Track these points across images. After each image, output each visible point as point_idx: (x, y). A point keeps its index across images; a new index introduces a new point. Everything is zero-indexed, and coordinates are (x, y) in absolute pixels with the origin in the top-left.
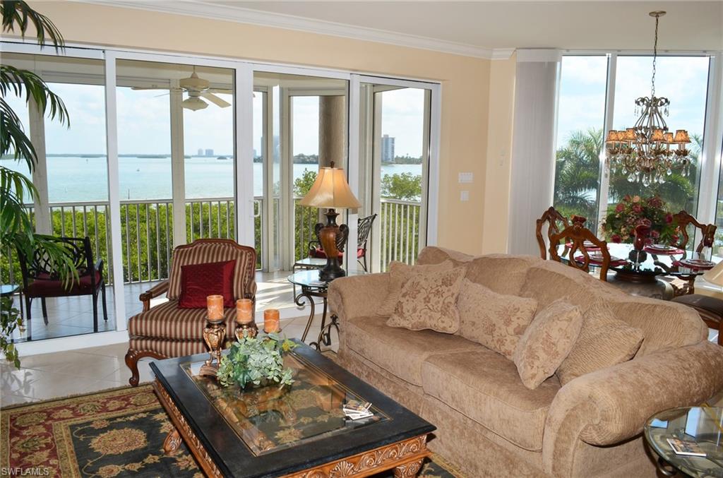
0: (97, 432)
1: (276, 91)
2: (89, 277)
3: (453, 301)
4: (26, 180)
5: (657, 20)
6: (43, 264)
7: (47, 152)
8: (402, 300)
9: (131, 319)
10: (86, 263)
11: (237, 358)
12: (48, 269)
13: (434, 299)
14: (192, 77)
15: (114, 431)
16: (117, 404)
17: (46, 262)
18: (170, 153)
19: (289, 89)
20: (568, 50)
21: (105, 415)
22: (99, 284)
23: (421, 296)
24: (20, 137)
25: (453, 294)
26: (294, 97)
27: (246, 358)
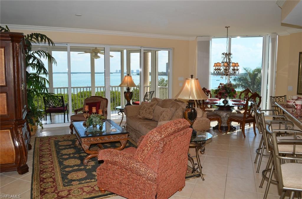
0: (60, 142)
1: (125, 51)
2: (63, 107)
3: (152, 111)
4: (47, 80)
5: (227, 29)
6: (50, 103)
7: (53, 72)
8: (140, 111)
9: (71, 116)
10: (62, 103)
11: (90, 119)
12: (52, 105)
13: (148, 110)
14: (95, 49)
15: (65, 142)
16: (67, 137)
17: (51, 103)
18: (90, 72)
19: (129, 51)
20: (214, 37)
21: (63, 139)
22: (66, 110)
23: (145, 110)
24: (44, 69)
25: (152, 109)
26: (131, 53)
27: (92, 119)
